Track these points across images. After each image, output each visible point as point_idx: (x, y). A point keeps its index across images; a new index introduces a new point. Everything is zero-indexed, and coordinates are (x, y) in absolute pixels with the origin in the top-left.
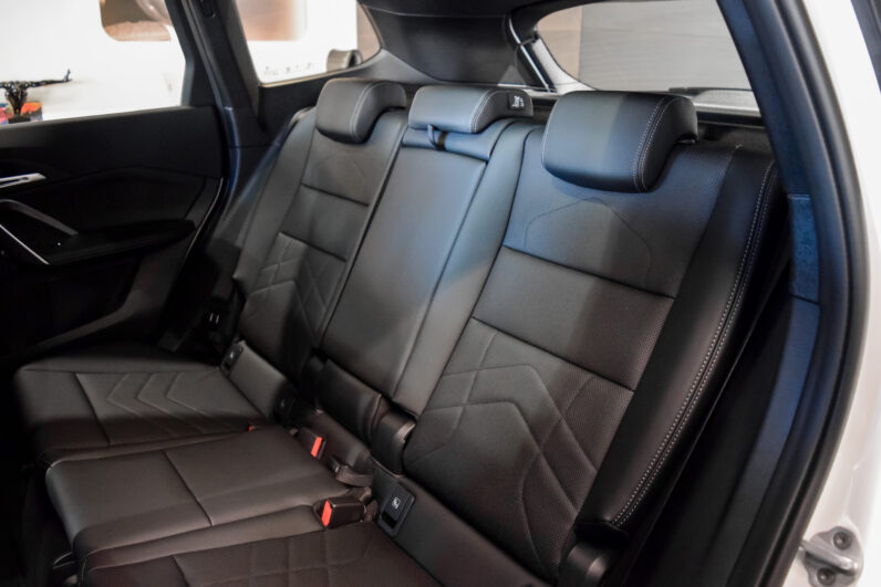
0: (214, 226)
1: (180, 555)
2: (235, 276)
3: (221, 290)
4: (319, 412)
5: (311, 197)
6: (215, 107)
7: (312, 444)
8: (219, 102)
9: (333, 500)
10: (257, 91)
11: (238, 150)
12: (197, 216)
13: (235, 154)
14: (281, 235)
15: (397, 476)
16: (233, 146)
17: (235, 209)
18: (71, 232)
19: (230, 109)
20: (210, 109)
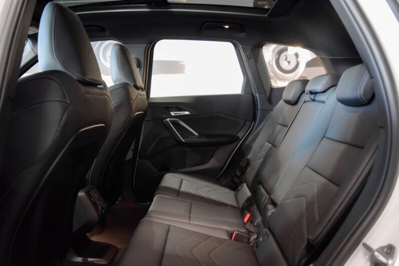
0: (246, 140)
1: (172, 226)
2: (248, 157)
3: (243, 164)
4: (255, 206)
5: (279, 127)
6: (253, 95)
7: (246, 216)
8: (254, 93)
9: (237, 231)
10: (269, 89)
11: (259, 111)
12: (240, 135)
13: (258, 112)
14: (266, 142)
15: (266, 230)
16: (258, 110)
17: (255, 133)
18: (196, 134)
19: (257, 95)
20: (251, 95)
